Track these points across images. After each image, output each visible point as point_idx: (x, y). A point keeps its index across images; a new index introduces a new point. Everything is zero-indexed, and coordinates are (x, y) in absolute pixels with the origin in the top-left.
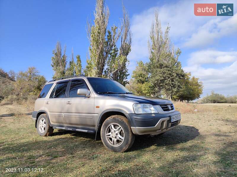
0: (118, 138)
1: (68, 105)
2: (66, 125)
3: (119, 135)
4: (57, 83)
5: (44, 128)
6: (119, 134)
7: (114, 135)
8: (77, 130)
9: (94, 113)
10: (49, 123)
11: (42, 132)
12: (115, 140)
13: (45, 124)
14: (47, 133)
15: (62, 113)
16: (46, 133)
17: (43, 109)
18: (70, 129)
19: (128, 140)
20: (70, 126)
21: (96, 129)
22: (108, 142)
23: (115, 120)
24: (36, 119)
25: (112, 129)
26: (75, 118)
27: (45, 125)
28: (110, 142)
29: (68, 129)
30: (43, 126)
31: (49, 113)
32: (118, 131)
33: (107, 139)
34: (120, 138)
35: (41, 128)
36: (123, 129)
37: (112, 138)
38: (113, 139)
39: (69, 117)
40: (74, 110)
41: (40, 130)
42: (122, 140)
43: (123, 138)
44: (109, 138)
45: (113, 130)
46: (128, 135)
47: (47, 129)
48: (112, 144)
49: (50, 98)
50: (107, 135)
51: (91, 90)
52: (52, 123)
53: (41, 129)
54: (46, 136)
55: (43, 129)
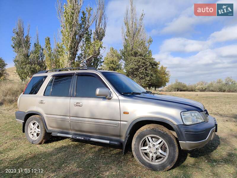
0: (158, 154)
1: (77, 107)
2: (73, 132)
3: (160, 151)
4: (53, 76)
5: (38, 135)
6: (159, 149)
7: (153, 150)
8: (92, 139)
9: (121, 121)
10: (46, 128)
11: (34, 139)
12: (155, 156)
13: (38, 128)
14: (42, 141)
15: (68, 117)
16: (40, 141)
17: (34, 109)
18: (81, 138)
19: (174, 157)
20: (80, 134)
21: (124, 140)
22: (144, 158)
23: (154, 131)
24: (23, 121)
25: (149, 142)
26: (88, 124)
27: (39, 130)
28: (146, 159)
29: (77, 138)
30: (35, 132)
31: (45, 116)
32: (158, 145)
33: (142, 155)
34: (161, 154)
35: (32, 133)
36: (166, 143)
37: (149, 153)
38: (151, 155)
39: (78, 122)
40: (87, 114)
41: (31, 136)
42: (166, 156)
43: (167, 154)
44: (145, 153)
45: (151, 144)
46: (174, 152)
47: (42, 135)
48: (149, 160)
49: (44, 95)
50: (141, 150)
51: (111, 90)
52: (49, 128)
53: (33, 135)
54: (40, 144)
55: (35, 134)
